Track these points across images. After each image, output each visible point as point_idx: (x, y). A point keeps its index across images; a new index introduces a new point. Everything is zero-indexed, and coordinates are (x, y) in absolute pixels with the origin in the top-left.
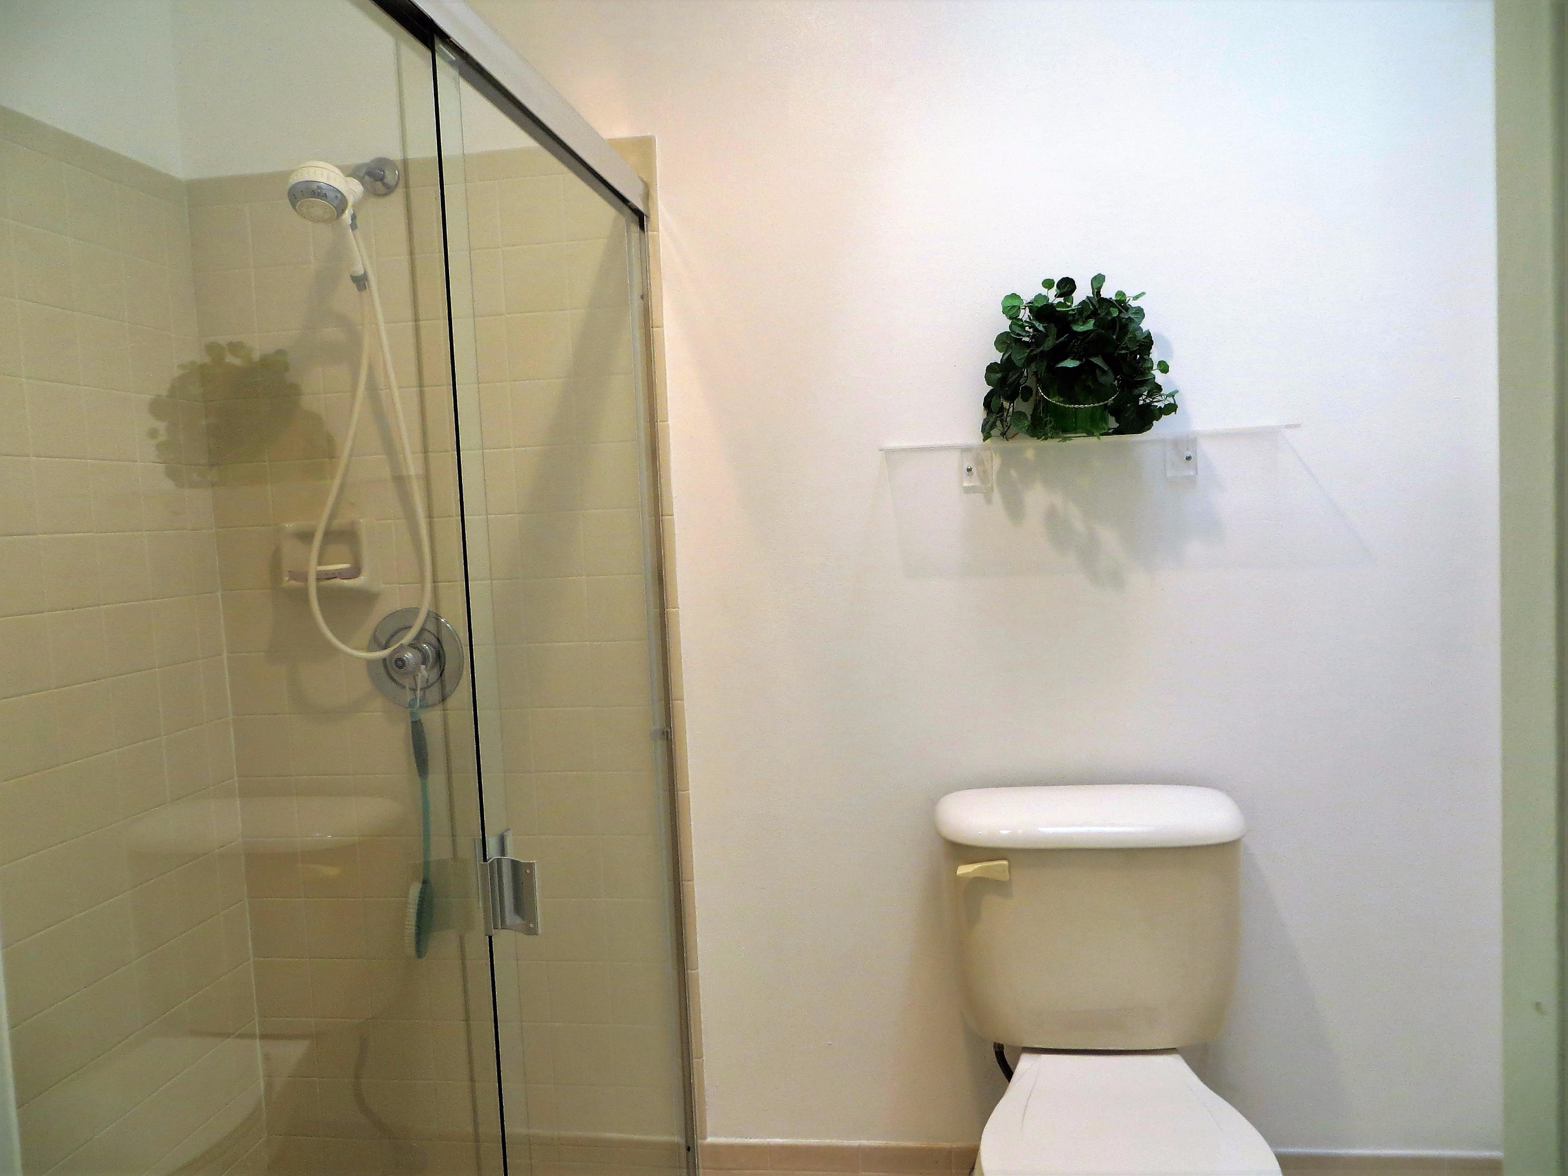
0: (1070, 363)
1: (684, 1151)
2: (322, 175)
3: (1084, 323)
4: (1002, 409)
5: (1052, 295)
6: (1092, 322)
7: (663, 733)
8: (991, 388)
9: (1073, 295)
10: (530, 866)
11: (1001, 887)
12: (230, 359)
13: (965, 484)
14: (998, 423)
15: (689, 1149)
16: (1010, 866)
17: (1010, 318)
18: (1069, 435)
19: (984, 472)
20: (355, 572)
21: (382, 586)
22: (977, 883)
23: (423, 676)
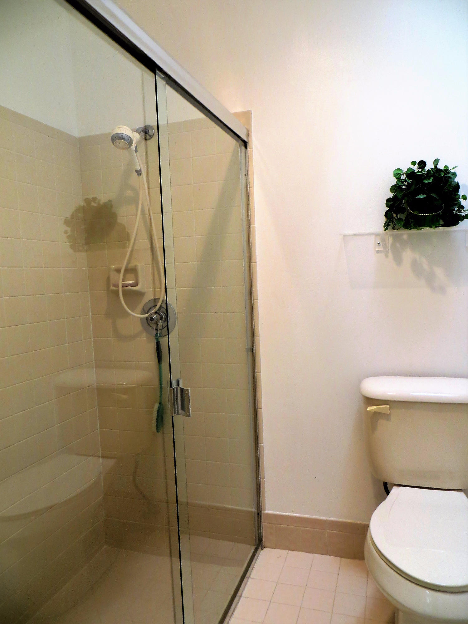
0: (421, 196)
1: (256, 514)
2: (123, 130)
3: (429, 179)
4: (393, 217)
5: (415, 168)
6: (432, 179)
7: (251, 349)
8: (388, 208)
9: (425, 168)
10: (188, 390)
11: (387, 416)
12: (93, 204)
13: (377, 249)
14: (391, 224)
15: (258, 514)
16: (390, 408)
17: (397, 179)
18: (422, 228)
19: (385, 244)
20: (136, 284)
21: (146, 290)
22: (376, 414)
23: (161, 325)
